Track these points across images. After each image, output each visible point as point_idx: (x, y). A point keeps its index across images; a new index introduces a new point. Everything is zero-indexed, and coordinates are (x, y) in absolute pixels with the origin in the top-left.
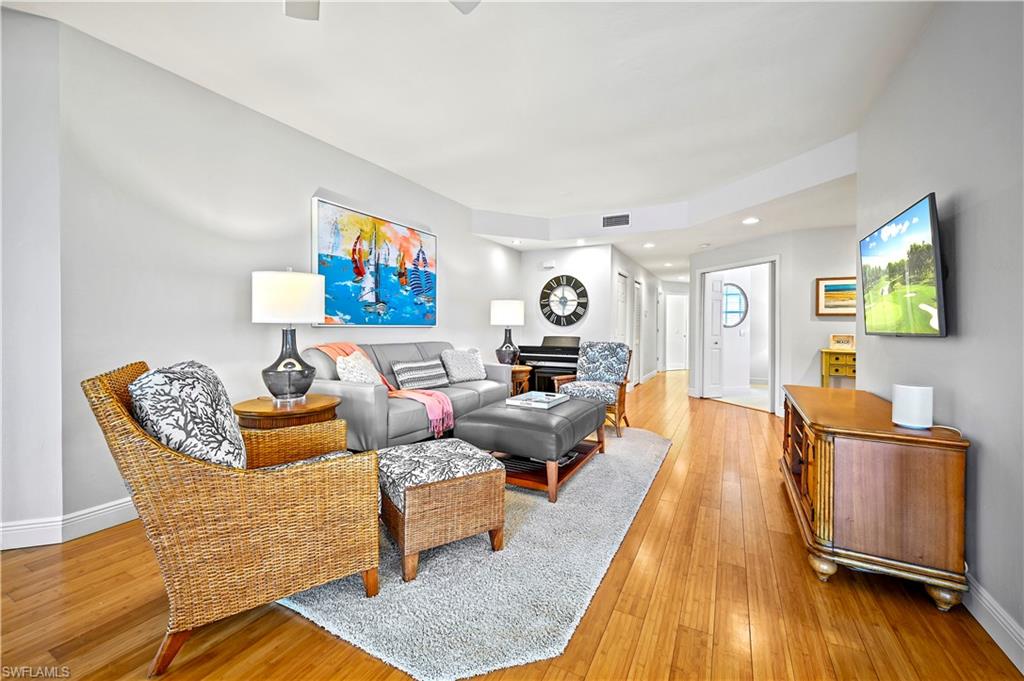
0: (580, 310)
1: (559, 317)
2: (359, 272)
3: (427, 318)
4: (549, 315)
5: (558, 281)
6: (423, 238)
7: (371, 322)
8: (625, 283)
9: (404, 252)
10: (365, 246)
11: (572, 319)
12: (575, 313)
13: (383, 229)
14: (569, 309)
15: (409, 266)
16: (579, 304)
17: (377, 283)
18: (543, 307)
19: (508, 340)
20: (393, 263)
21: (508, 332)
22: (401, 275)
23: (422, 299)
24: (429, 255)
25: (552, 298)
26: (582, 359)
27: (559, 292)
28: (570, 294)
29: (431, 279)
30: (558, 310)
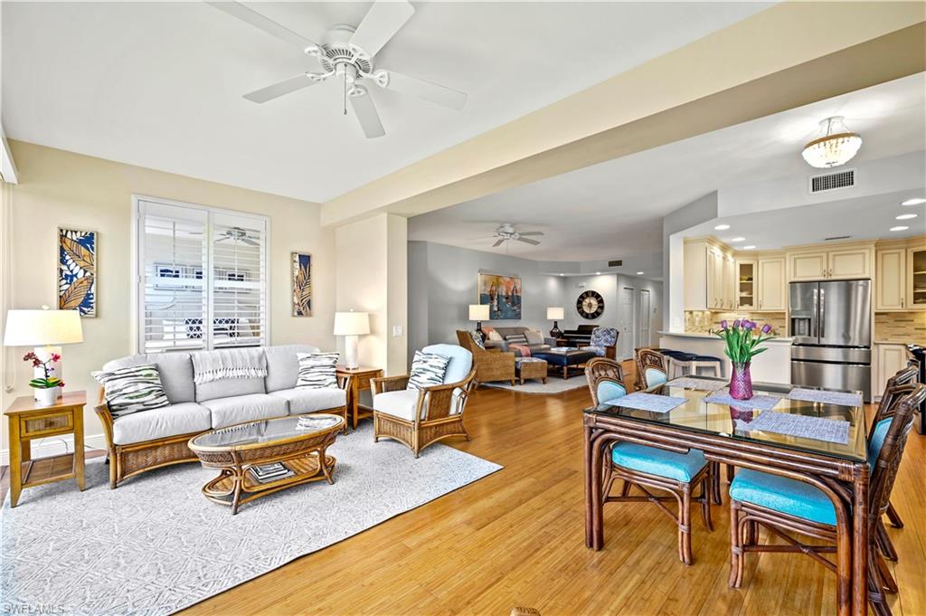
0: (599, 310)
1: (587, 314)
2: (492, 299)
3: (518, 316)
4: (582, 313)
5: (587, 294)
6: (516, 280)
7: (497, 319)
8: (632, 294)
9: (508, 288)
10: (494, 288)
11: (596, 315)
12: (596, 312)
13: (501, 280)
14: (594, 310)
15: (510, 294)
16: (599, 307)
17: (498, 303)
18: (578, 308)
19: (556, 327)
20: (504, 294)
21: (556, 323)
22: (507, 298)
23: (515, 308)
24: (518, 287)
25: (584, 303)
26: (593, 336)
27: (587, 300)
28: (594, 302)
29: (519, 298)
30: (587, 310)
